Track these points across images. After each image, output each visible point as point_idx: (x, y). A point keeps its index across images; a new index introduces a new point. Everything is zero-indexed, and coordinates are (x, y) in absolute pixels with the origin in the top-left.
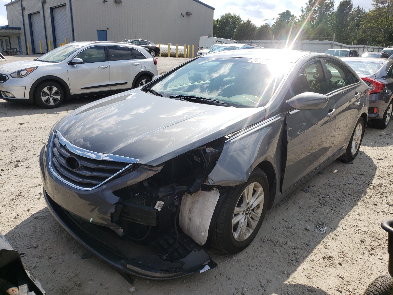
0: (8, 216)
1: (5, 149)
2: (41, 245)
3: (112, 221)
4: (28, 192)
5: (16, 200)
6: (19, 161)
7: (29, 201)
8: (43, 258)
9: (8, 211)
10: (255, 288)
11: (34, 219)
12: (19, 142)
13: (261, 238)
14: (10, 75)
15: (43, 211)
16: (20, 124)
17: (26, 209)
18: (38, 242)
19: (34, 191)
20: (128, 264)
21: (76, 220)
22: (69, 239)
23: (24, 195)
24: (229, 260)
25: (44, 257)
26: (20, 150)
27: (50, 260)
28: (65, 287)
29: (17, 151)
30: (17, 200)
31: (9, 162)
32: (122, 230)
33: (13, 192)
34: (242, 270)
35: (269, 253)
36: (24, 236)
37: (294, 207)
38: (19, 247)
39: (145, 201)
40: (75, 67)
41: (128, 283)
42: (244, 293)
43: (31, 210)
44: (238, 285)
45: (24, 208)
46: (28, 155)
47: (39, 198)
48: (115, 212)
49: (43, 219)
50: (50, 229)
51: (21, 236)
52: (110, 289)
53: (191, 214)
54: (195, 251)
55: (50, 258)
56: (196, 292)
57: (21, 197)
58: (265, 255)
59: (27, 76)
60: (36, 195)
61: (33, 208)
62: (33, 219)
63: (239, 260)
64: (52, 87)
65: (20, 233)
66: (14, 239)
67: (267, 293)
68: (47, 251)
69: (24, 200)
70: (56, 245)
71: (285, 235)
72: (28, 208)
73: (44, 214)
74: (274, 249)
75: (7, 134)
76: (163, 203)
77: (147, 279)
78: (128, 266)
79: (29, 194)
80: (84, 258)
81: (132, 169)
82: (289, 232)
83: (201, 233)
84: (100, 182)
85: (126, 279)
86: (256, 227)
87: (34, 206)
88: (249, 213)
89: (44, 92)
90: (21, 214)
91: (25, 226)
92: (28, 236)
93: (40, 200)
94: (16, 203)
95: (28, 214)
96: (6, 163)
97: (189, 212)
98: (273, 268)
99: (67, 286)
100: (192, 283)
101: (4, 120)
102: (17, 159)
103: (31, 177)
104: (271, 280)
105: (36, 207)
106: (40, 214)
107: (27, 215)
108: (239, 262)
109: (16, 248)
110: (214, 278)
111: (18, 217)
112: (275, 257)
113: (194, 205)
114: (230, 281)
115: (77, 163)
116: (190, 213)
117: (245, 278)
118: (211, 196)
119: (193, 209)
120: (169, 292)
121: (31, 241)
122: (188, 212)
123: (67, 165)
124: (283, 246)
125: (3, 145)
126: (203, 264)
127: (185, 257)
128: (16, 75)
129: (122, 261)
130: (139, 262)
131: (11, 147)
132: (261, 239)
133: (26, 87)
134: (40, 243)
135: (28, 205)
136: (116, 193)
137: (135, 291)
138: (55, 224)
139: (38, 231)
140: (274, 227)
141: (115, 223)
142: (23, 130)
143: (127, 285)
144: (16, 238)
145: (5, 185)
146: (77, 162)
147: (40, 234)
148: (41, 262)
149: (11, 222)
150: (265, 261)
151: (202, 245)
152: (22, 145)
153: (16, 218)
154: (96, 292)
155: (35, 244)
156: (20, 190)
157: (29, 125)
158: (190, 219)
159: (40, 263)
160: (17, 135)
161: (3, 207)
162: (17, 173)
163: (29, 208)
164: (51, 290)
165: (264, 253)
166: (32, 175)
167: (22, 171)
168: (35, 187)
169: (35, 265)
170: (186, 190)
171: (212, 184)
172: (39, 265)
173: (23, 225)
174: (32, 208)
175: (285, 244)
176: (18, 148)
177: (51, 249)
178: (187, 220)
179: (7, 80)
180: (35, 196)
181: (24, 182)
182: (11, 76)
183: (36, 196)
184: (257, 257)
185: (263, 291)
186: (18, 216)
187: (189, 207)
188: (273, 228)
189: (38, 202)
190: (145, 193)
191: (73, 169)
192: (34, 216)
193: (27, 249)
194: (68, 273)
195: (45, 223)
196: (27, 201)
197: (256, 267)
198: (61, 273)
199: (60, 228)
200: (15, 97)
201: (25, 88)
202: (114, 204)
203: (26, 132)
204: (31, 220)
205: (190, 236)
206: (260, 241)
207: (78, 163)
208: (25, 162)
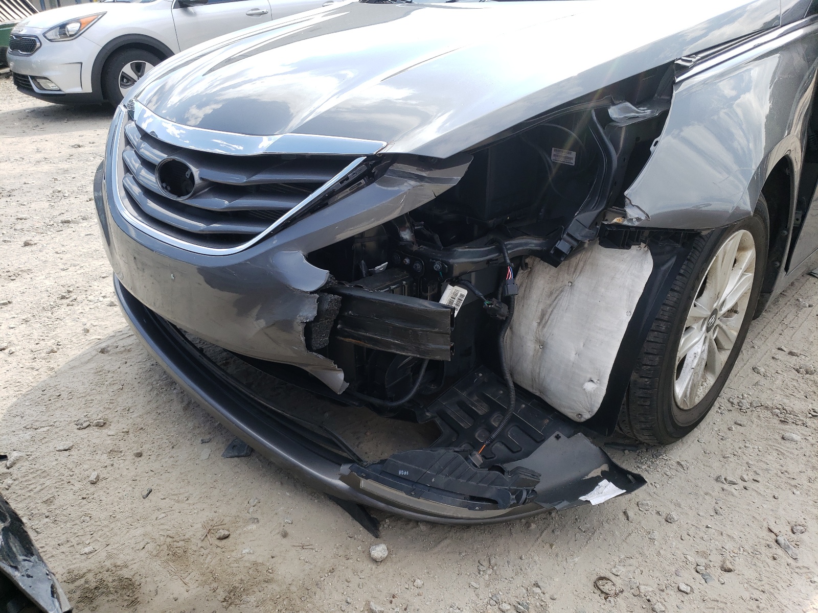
0: (33, 347)
1: (37, 197)
2: (116, 419)
3: (309, 347)
4: (85, 289)
5: (55, 309)
6: (68, 222)
7: (87, 309)
8: (119, 456)
9: (36, 334)
10: (763, 550)
11: (97, 354)
12: (69, 182)
13: (731, 400)
14: (44, 35)
15: (121, 333)
16: (73, 146)
17: (80, 330)
18: (109, 411)
19: (99, 288)
20: (363, 477)
21: (201, 351)
22: (190, 406)
23: (75, 297)
24: (652, 463)
25: (121, 452)
26: (71, 199)
27: (136, 459)
28: (182, 540)
29: (64, 201)
30: (57, 308)
31: (45, 225)
32: (341, 376)
33: (49, 289)
34: (702, 493)
35: (770, 443)
36: (71, 397)
37: (799, 315)
38: (57, 423)
39: (406, 286)
40: (190, 14)
41: (362, 528)
42: (731, 567)
43: (91, 331)
44: (702, 538)
45: (74, 328)
46: (88, 209)
47: (112, 302)
48: (317, 319)
49: (121, 353)
50: (140, 378)
51: (65, 395)
52: (310, 547)
53: (545, 329)
54: (558, 437)
55: (139, 455)
56: (576, 560)
57: (68, 301)
58: (756, 447)
59: (80, 37)
60: (104, 297)
61: (98, 327)
62: (94, 353)
63: (682, 463)
64: (143, 64)
65: (63, 389)
66: (45, 404)
67: (804, 567)
68: (131, 435)
69: (77, 308)
70: (155, 420)
71: (802, 393)
72: (85, 327)
73: (124, 340)
74: (783, 430)
75: (46, 167)
76: (465, 292)
77: (417, 522)
78: (364, 484)
79: (88, 293)
80: (231, 457)
81: (362, 181)
82: (810, 383)
83: (583, 384)
84: (263, 229)
85: (354, 516)
86: (723, 367)
87: (100, 323)
88: (715, 325)
89: (124, 76)
90: (66, 342)
91: (75, 371)
92: (82, 395)
93: (114, 308)
94: (55, 314)
95: (83, 340)
96: (36, 227)
97: (539, 324)
98: (796, 486)
99: (187, 536)
100: (557, 533)
101: (39, 140)
102: (64, 218)
103: (95, 257)
104: (803, 526)
105: (104, 323)
106: (113, 340)
107: (80, 344)
108: (685, 468)
109: (48, 428)
110: (622, 517)
111: (58, 349)
112: (791, 453)
113: (556, 302)
114: (674, 526)
115: (188, 177)
116: (544, 327)
117: (716, 517)
118: (623, 267)
119: (555, 311)
120: (493, 562)
121: (88, 410)
122: (535, 324)
123: (162, 186)
124: (809, 424)
125: (32, 190)
126: (587, 475)
127: (527, 455)
128: (56, 35)
129: (345, 469)
130: (400, 473)
131: (51, 192)
132: (732, 403)
133: (81, 63)
134: (113, 415)
135: (84, 320)
136: (316, 258)
137: (388, 556)
138: (152, 365)
139: (107, 383)
140: (762, 370)
141: (319, 351)
142: (80, 159)
143: (360, 537)
144: (50, 402)
145: (31, 275)
146: (189, 174)
147: (112, 390)
148: (112, 465)
149: (41, 360)
150: (765, 466)
151: (583, 420)
152: (75, 189)
153: (53, 351)
154: (273, 557)
155: (99, 417)
156: (67, 286)
157: (95, 148)
158: (543, 344)
159: (109, 468)
160: (66, 169)
161: (24, 325)
162: (63, 249)
163: (87, 327)
164: (142, 548)
165: (754, 441)
166: (98, 252)
167: (73, 244)
168: (104, 278)
169: (98, 477)
170: (538, 248)
171: (636, 224)
172: (108, 475)
173: (72, 368)
174: (95, 328)
175: (811, 418)
176: (66, 195)
177: (141, 431)
178: (530, 347)
179: (39, 47)
180: (101, 299)
181: (78, 267)
182: (45, 37)
183: (106, 299)
184: (735, 453)
185: (790, 561)
186: (60, 347)
187: (541, 307)
188: (758, 373)
189: (110, 313)
190: (407, 261)
191: (179, 196)
192: (97, 347)
193: (79, 429)
194: (188, 499)
195: (126, 363)
196: (83, 311)
197: (742, 484)
198: (171, 497)
199: (164, 377)
200: (60, 90)
201: (80, 65)
202: (312, 293)
203: (87, 162)
204: (90, 357)
205: (538, 394)
206: (731, 408)
207: (192, 175)
208: (82, 224)
